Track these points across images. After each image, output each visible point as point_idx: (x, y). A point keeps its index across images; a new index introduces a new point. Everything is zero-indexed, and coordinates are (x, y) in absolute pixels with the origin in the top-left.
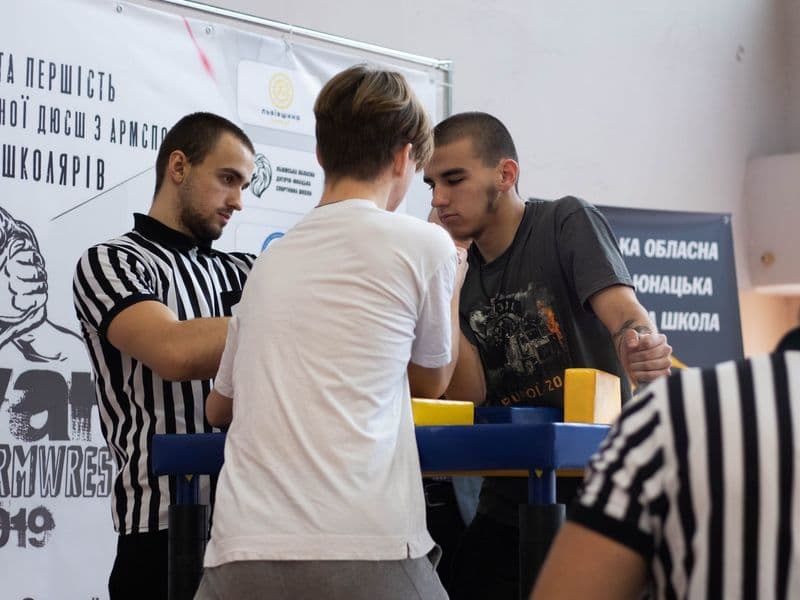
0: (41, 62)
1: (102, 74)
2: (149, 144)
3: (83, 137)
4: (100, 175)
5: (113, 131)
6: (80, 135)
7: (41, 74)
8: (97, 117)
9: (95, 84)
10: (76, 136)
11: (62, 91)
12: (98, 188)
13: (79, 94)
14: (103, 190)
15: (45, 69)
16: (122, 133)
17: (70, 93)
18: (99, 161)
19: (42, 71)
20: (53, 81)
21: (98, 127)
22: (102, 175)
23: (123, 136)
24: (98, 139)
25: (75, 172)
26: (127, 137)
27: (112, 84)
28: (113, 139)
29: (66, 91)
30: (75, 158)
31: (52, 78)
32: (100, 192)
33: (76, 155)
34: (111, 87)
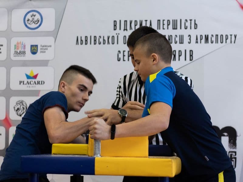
0: (164, 20)
1: (191, 20)
2: (214, 42)
3: (183, 43)
4: (191, 56)
5: (197, 39)
6: (181, 42)
7: (163, 24)
8: (189, 36)
9: (188, 24)
10: (180, 43)
11: (173, 29)
12: (190, 60)
13: (181, 28)
14: (193, 61)
15: (166, 22)
16: (201, 40)
17: (177, 29)
18: (190, 51)
19: (164, 23)
20: (169, 26)
21: (190, 39)
22: (192, 56)
23: (202, 41)
24: (189, 43)
25: (179, 56)
26: (203, 40)
27: (196, 23)
28: (197, 42)
29: (175, 28)
30: (179, 51)
31: (168, 25)
32: (191, 61)
33: (180, 50)
34: (195, 24)
